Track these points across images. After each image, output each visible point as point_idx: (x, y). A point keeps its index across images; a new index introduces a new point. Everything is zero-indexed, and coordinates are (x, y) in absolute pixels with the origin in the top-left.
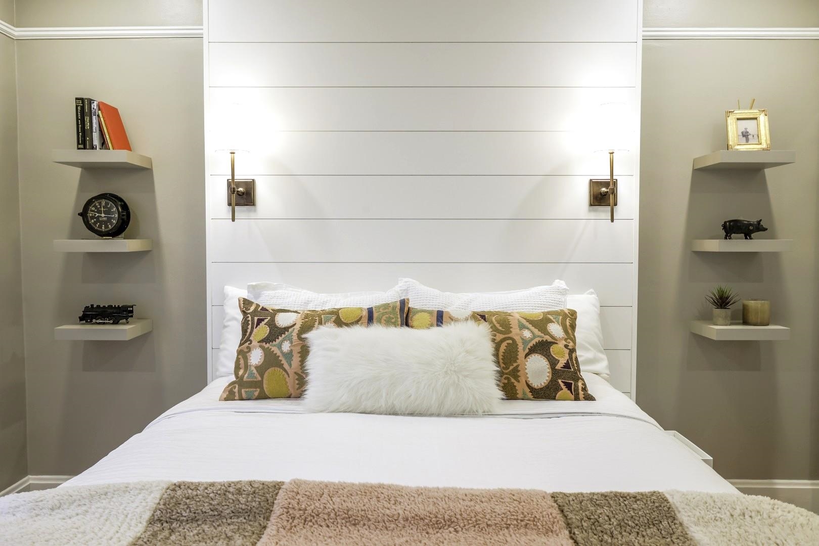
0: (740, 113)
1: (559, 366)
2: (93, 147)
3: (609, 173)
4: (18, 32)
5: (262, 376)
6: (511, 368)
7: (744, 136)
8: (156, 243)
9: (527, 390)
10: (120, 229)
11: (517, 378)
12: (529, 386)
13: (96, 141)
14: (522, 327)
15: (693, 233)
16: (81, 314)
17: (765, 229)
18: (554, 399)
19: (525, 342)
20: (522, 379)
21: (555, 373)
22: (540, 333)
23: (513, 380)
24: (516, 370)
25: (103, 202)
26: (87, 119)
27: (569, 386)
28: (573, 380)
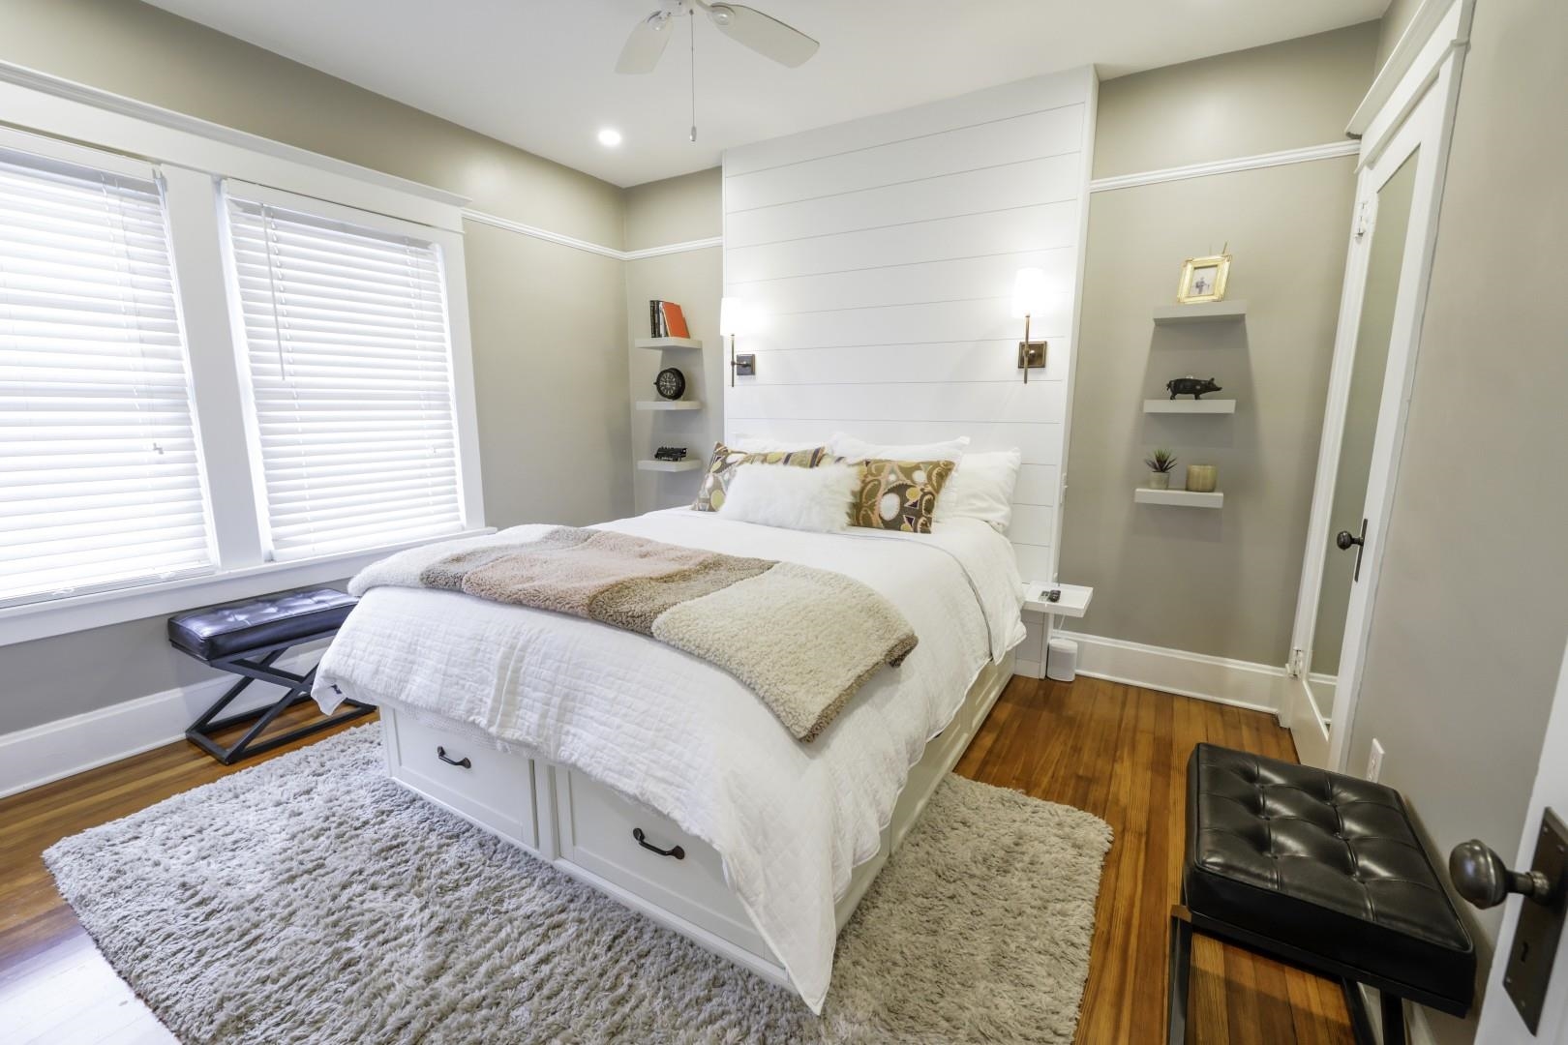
0: (1199, 261)
1: (907, 505)
2: (660, 336)
3: (1025, 337)
4: (626, 256)
5: (710, 495)
6: (870, 502)
7: (1197, 286)
8: (703, 405)
9: (880, 521)
10: (677, 395)
11: (872, 510)
12: (881, 518)
13: (662, 331)
14: (892, 472)
15: (1148, 393)
16: (655, 453)
17: (1219, 389)
18: (900, 530)
19: (888, 483)
20: (876, 512)
21: (902, 509)
22: (904, 478)
23: (870, 512)
24: (873, 504)
25: (668, 374)
26: (656, 315)
27: (910, 520)
28: (916, 516)
